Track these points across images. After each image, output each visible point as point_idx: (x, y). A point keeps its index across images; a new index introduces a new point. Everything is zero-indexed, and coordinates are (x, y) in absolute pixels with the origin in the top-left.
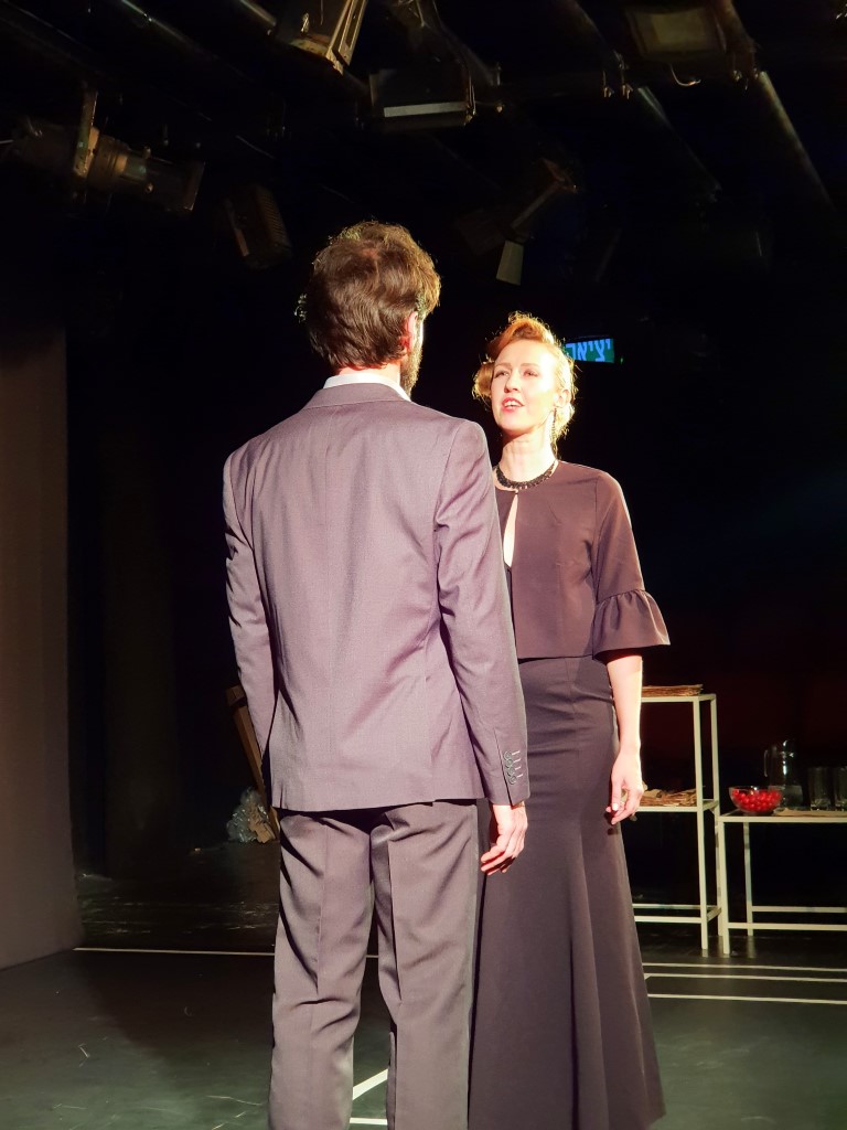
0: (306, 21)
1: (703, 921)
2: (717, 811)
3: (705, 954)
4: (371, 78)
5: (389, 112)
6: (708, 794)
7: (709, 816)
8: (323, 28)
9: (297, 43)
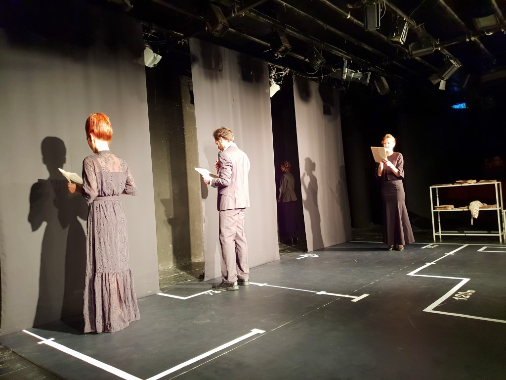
0: (395, 34)
1: (500, 235)
2: (502, 209)
3: (501, 243)
4: (409, 46)
5: (414, 52)
6: (500, 206)
7: (500, 211)
8: (399, 35)
9: (393, 39)
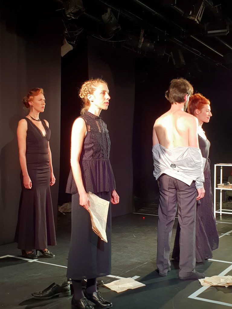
0: (191, 12)
4: (205, 24)
5: (209, 32)
8: (194, 14)
